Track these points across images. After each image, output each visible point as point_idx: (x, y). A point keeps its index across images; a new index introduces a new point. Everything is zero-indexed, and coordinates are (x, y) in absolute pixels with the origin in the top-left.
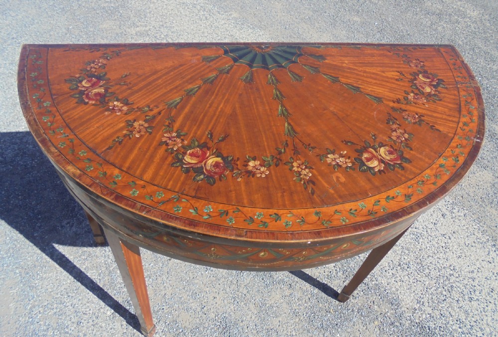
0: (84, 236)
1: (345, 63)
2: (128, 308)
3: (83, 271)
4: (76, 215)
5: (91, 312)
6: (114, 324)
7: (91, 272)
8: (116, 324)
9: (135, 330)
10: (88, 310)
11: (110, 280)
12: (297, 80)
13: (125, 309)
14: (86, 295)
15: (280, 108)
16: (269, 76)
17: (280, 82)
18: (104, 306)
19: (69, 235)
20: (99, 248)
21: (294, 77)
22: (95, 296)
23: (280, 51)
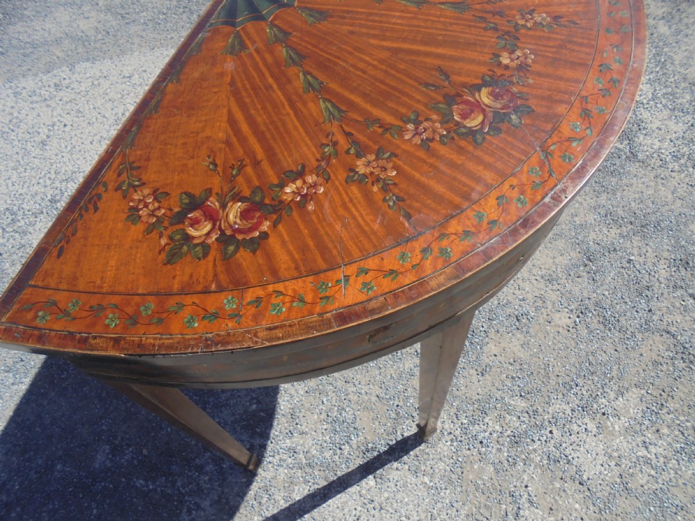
0: (226, 491)
2: (376, 454)
3: (287, 505)
4: (181, 493)
5: (359, 508)
6: (391, 480)
7: (295, 493)
8: (391, 477)
9: (411, 453)
10: (354, 512)
11: (322, 469)
13: (375, 458)
14: (330, 509)
18: (358, 488)
19: (213, 515)
20: (260, 471)
22: (339, 496)
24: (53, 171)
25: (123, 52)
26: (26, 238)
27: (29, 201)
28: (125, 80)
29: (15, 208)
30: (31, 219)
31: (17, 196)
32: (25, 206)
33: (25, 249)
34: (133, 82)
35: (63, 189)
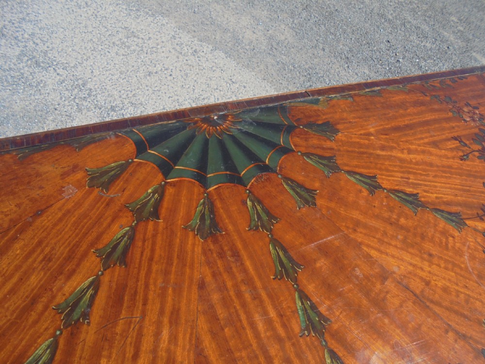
1: (372, 135)
12: (307, 202)
15: (299, 304)
16: (249, 203)
17: (275, 218)
21: (297, 193)
23: (251, 124)
24: (134, 92)
25: (248, 66)
26: (77, 113)
27: (104, 96)
28: (230, 82)
29: (94, 93)
30: (92, 107)
31: (103, 87)
32: (99, 96)
33: (68, 119)
34: (232, 87)
35: (125, 107)
